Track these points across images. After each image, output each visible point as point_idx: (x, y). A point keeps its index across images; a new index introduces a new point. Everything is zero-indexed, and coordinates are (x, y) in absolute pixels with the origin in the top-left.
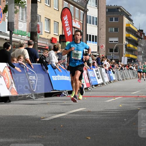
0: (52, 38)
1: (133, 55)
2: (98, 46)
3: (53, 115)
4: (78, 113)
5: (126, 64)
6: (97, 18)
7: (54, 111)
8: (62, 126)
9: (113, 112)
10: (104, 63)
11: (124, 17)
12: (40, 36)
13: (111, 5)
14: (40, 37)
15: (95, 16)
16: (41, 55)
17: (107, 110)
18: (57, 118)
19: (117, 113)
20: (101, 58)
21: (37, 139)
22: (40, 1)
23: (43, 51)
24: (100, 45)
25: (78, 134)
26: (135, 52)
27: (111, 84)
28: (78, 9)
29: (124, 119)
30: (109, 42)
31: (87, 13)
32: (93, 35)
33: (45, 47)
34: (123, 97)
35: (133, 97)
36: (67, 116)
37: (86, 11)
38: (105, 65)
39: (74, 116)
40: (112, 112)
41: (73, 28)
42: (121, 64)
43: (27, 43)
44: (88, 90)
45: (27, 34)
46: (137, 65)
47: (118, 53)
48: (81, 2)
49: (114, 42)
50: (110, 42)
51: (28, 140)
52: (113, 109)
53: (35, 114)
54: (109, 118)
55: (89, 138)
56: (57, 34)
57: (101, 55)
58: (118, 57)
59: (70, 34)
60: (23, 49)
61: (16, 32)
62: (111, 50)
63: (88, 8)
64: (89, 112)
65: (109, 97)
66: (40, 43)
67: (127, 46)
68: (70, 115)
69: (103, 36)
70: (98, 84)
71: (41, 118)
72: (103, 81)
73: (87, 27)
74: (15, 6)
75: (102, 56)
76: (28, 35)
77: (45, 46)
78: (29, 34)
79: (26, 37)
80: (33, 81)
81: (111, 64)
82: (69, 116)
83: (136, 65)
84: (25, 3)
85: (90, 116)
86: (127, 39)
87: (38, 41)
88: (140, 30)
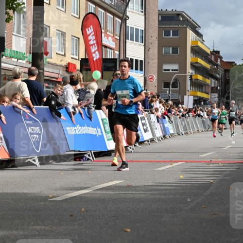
0: (69, 63)
1: (202, 92)
2: (144, 78)
3: (69, 192)
4: (111, 189)
5: (192, 108)
6: (143, 31)
7: (71, 186)
8: (83, 210)
9: (169, 187)
10: (155, 106)
11: (188, 29)
12: (48, 60)
13: (166, 10)
14: (49, 63)
15: (140, 28)
16: (50, 91)
17: (159, 184)
18: (75, 196)
19: (175, 189)
20: (149, 98)
21: (43, 232)
22: (48, 2)
23: (53, 85)
24: (149, 75)
25: (110, 223)
26: (207, 87)
27: (166, 141)
28: (112, 16)
29: (187, 198)
30: (163, 71)
31: (127, 23)
32: (137, 59)
33: (57, 79)
34: (186, 162)
35: (202, 162)
36: (91, 194)
37: (124, 19)
38: (157, 110)
39: (104, 194)
40: (167, 188)
41: (103, 48)
42: (182, 108)
43: (27, 72)
44: (128, 150)
45: (27, 57)
46: (210, 109)
47: (178, 89)
48: (117, 3)
49: (171, 71)
50: (165, 70)
51: (26, 233)
52: (168, 182)
53: (39, 190)
54: (162, 196)
55: (129, 230)
56: (77, 58)
57: (149, 92)
58: (177, 97)
59: (98, 57)
60: (19, 82)
61: (8, 54)
62: (167, 85)
63: (127, 14)
64: (129, 187)
65: (162, 162)
66: (49, 72)
67: (193, 78)
68: (96, 192)
69: (154, 61)
70: (145, 141)
71: (48, 197)
72: (153, 136)
73: (127, 46)
74: (6, 10)
75: (151, 94)
76: (27, 59)
77: (57, 77)
78: (30, 57)
79: (24, 62)
80: (35, 136)
81: (166, 107)
82: (95, 194)
83: (207, 109)
84: (23, 6)
85: (131, 194)
86: (193, 66)
87: (46, 69)
88: (214, 51)
